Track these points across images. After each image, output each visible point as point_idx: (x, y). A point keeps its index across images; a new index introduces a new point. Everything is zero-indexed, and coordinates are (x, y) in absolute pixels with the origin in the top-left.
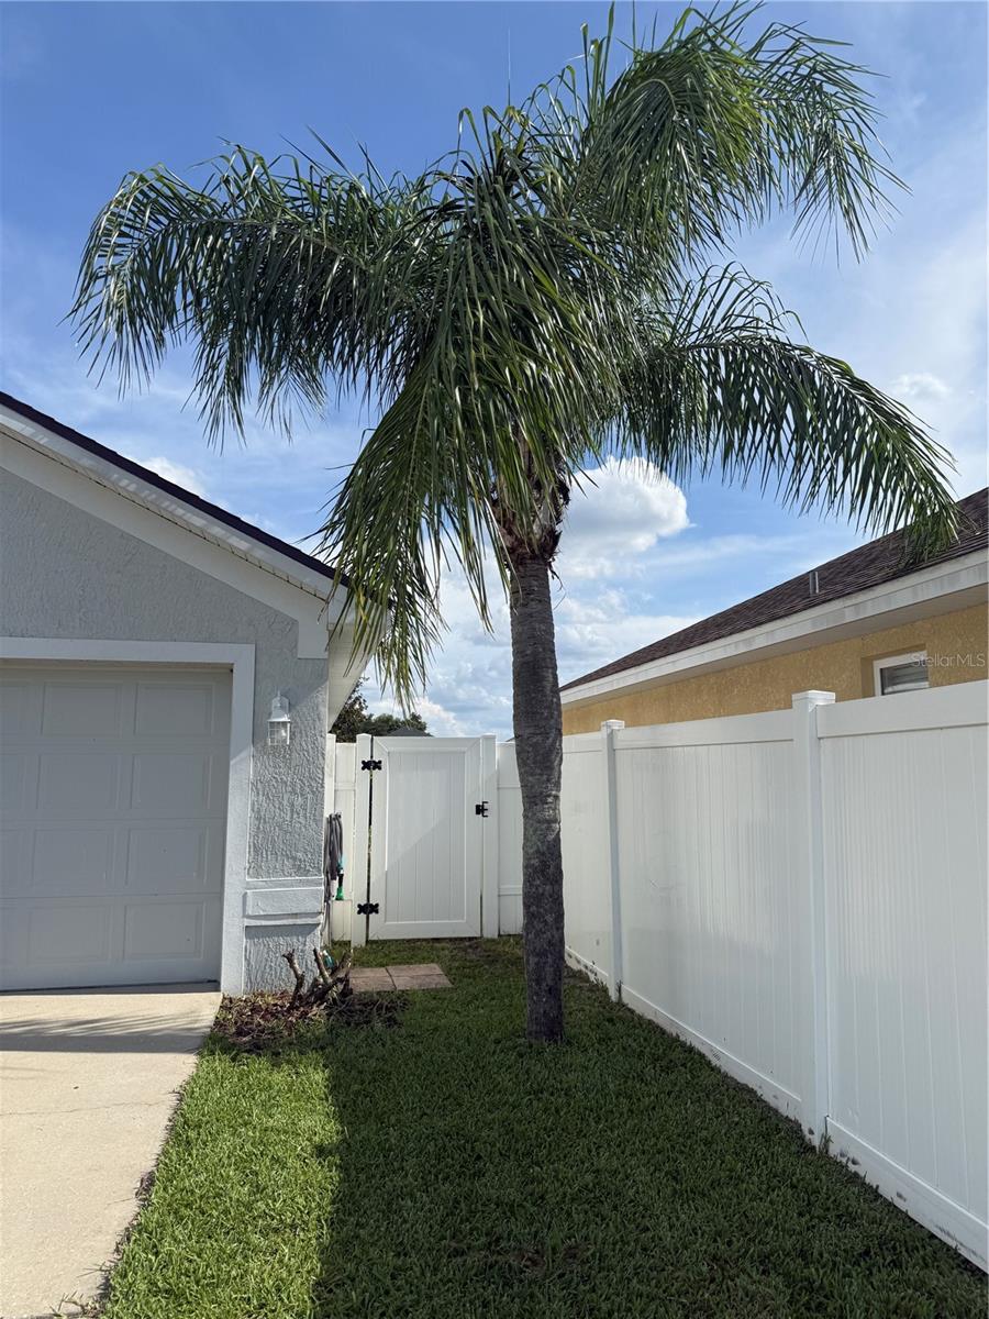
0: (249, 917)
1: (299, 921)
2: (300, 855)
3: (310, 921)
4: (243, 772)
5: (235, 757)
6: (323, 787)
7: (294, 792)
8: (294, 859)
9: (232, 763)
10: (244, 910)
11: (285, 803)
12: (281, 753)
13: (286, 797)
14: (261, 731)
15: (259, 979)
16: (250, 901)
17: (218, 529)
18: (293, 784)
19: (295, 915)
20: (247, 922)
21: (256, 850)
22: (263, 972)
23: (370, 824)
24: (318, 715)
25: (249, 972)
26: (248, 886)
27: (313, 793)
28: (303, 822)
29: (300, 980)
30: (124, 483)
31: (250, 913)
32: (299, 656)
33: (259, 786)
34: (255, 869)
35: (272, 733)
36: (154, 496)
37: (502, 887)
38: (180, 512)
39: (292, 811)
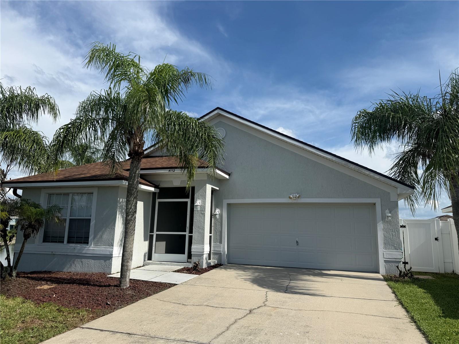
0: (385, 258)
1: (397, 260)
2: (395, 245)
3: (399, 260)
4: (380, 226)
5: (379, 223)
6: (399, 230)
7: (392, 231)
8: (394, 246)
9: (378, 224)
10: (384, 257)
11: (391, 234)
12: (389, 222)
13: (391, 232)
14: (384, 218)
15: (388, 272)
16: (385, 255)
17: (372, 174)
18: (392, 230)
19: (396, 259)
20: (385, 259)
21: (385, 244)
22: (389, 271)
23: (404, 243)
24: (397, 214)
25: (386, 270)
26: (384, 251)
27: (397, 232)
28: (396, 238)
29: (401, 272)
30: (351, 166)
31: (385, 257)
32: (391, 201)
33: (384, 229)
34: (385, 248)
35: (387, 218)
36: (358, 168)
37: (445, 260)
38: (363, 171)
39: (393, 236)
